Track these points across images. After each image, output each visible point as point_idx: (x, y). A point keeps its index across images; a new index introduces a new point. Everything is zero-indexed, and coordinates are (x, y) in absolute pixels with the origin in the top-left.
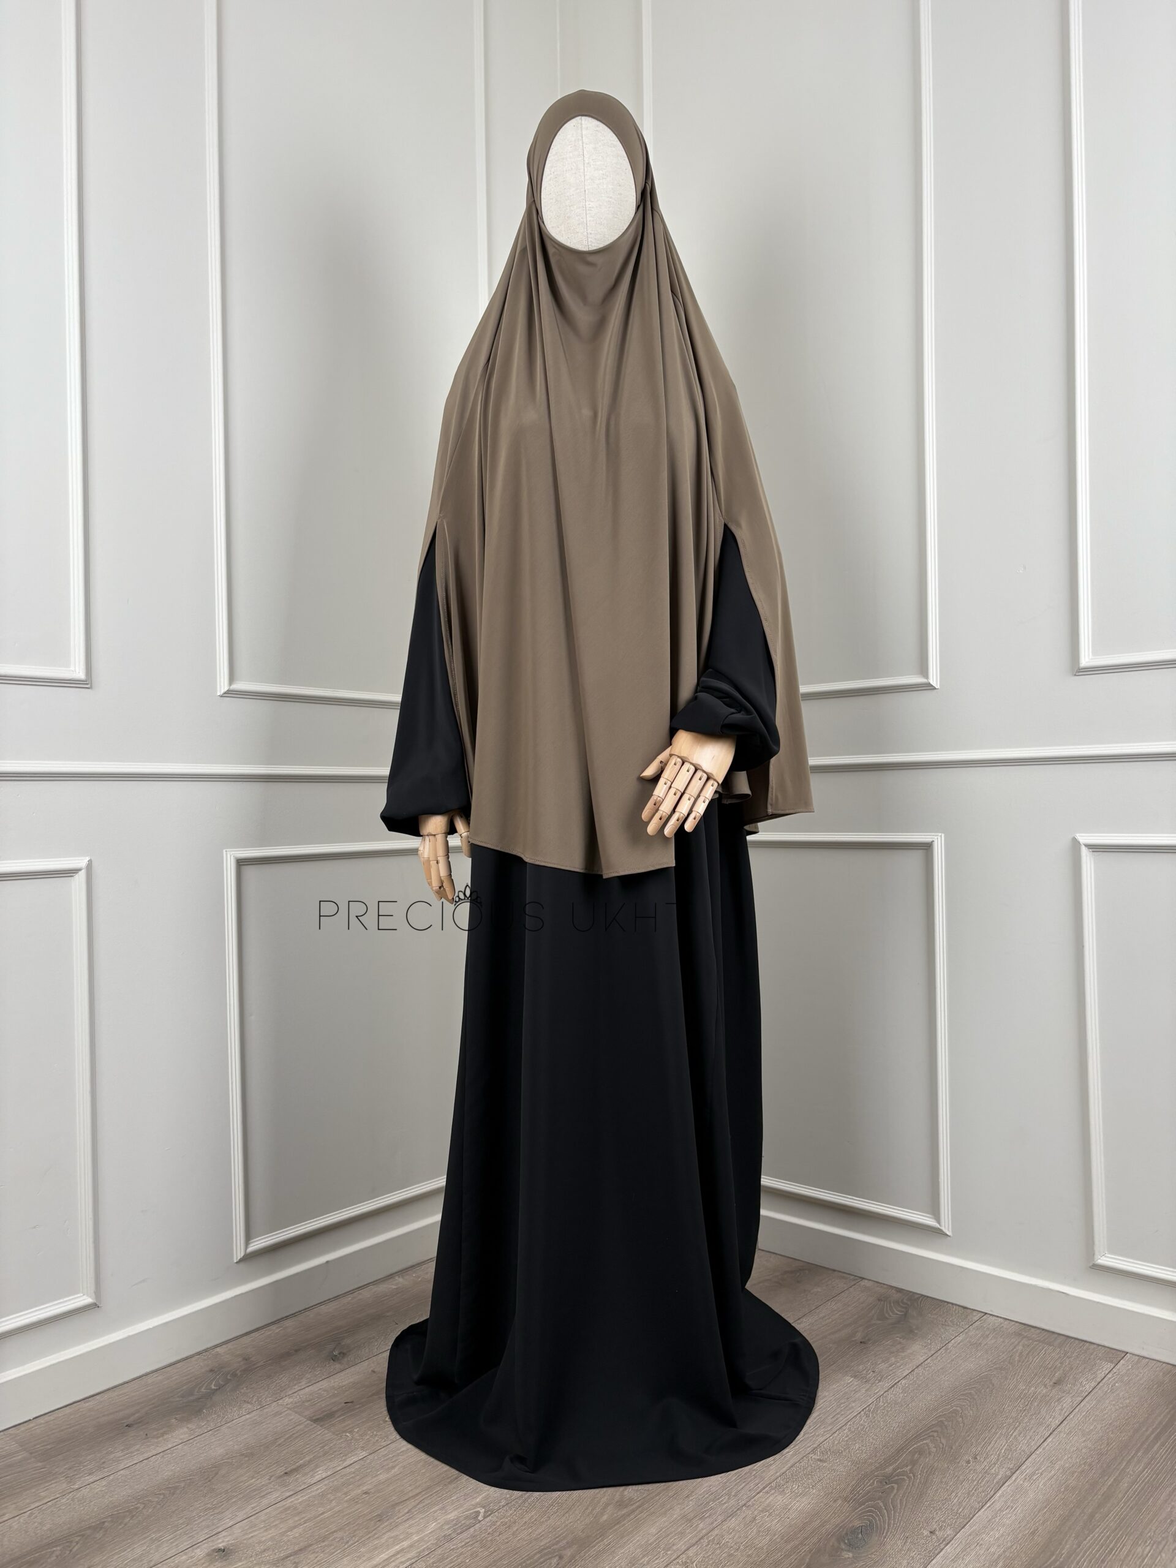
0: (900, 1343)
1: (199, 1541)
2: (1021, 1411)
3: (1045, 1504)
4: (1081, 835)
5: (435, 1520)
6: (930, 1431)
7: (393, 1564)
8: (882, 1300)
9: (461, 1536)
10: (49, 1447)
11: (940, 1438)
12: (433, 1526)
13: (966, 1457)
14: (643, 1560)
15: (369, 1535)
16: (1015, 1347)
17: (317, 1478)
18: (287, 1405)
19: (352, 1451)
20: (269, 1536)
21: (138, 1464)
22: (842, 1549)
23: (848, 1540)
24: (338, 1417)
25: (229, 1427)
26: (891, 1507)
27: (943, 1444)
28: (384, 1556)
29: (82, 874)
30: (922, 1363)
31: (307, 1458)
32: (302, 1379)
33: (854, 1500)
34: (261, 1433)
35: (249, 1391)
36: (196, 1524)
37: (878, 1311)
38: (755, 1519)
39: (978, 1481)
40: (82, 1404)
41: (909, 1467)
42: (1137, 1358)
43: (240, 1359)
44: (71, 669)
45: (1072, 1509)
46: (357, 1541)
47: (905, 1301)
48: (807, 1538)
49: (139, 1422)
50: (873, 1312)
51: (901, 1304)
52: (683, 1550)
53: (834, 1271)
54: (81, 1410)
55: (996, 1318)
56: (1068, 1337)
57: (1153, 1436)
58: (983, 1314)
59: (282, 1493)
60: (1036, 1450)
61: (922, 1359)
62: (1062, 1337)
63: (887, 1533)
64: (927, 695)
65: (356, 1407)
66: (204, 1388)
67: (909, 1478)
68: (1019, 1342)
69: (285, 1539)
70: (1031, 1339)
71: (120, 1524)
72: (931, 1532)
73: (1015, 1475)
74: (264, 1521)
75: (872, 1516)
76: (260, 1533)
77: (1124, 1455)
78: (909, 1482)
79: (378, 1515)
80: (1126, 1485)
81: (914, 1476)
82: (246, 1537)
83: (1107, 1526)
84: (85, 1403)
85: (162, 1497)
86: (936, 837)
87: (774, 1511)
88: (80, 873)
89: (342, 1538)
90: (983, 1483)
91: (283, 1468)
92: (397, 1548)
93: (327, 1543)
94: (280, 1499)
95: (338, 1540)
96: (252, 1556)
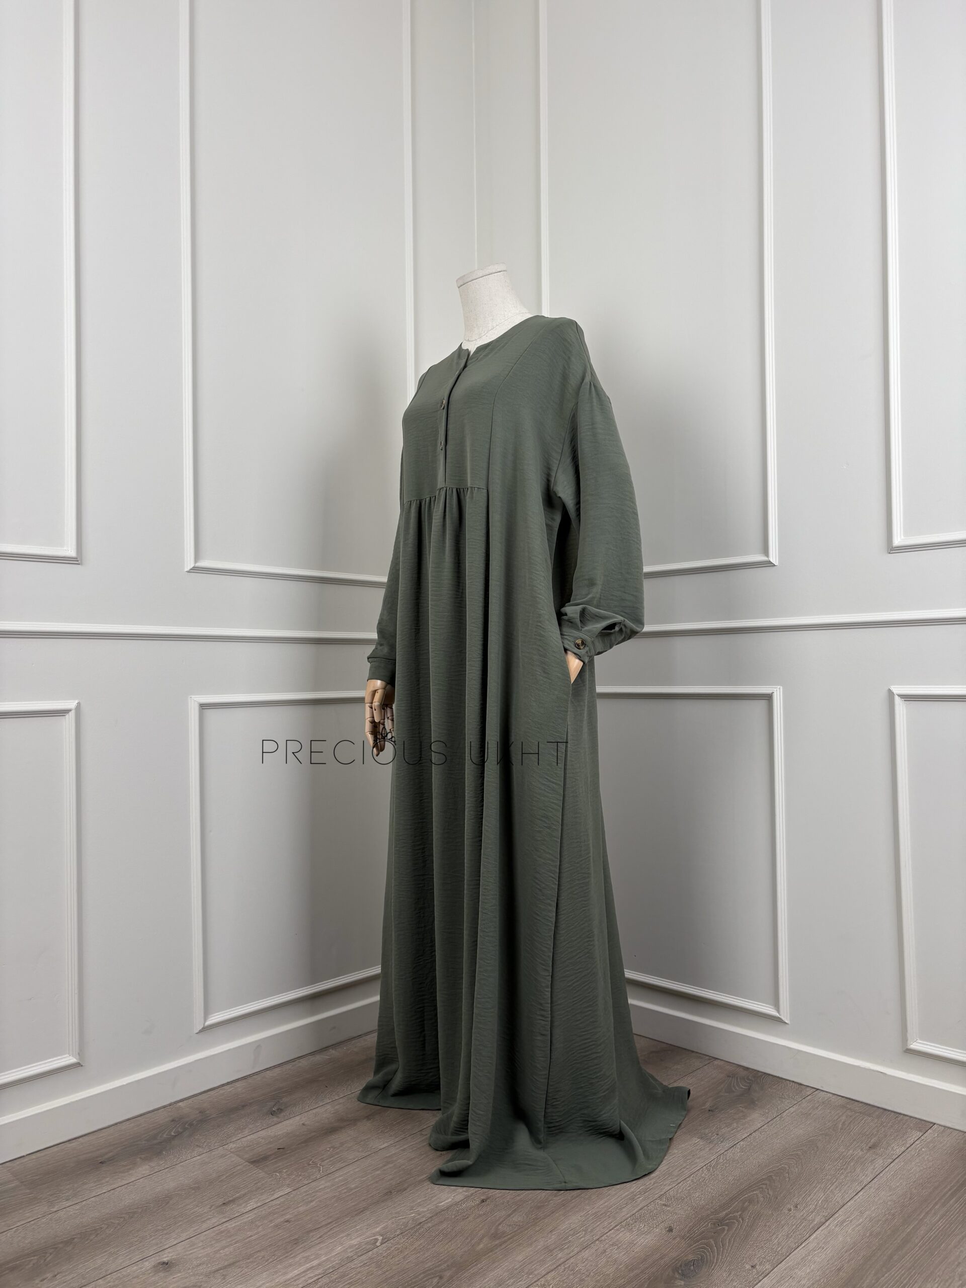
0: (742, 1111)
1: (149, 1255)
2: (839, 1170)
3: (852, 1246)
4: (894, 686)
5: (342, 1244)
6: (759, 1184)
7: (304, 1279)
8: (730, 1077)
9: (361, 1258)
10: (37, 1177)
11: (768, 1189)
12: (339, 1249)
13: (788, 1206)
14: (509, 1281)
15: (286, 1255)
16: (839, 1118)
17: (249, 1208)
18: (231, 1149)
19: (280, 1187)
20: (205, 1253)
21: (107, 1193)
22: (676, 1278)
23: (682, 1270)
24: (272, 1160)
25: (181, 1166)
26: (721, 1245)
27: (770, 1195)
28: (296, 1272)
29: (72, 715)
30: (759, 1129)
31: (242, 1192)
32: (245, 1129)
33: (690, 1239)
34: (208, 1171)
35: (201, 1137)
36: (147, 1242)
37: (726, 1085)
38: (605, 1251)
39: (797, 1226)
40: (68, 1145)
41: (739, 1213)
42: (943, 1128)
43: (197, 1112)
44: (65, 548)
45: (874, 1251)
46: (276, 1260)
47: (750, 1078)
48: (647, 1268)
49: (110, 1160)
50: (722, 1086)
51: (747, 1080)
52: (543, 1274)
53: (693, 1052)
54: (66, 1149)
55: (826, 1093)
56: (885, 1110)
57: (950, 1192)
58: (814, 1090)
59: (220, 1219)
60: (848, 1202)
61: (759, 1125)
62: (879, 1109)
63: (715, 1266)
64: (768, 571)
65: (288, 1152)
66: (166, 1134)
67: (737, 1221)
68: (843, 1114)
69: (218, 1255)
70: (852, 1112)
71: (87, 1240)
72: (752, 1266)
73: (829, 1222)
74: (202, 1241)
75: (704, 1252)
76: (199, 1251)
77: (924, 1207)
78: (738, 1225)
79: (296, 1239)
80: (922, 1232)
81: (743, 1220)
82: (187, 1253)
83: (903, 1266)
84: (70, 1143)
85: (122, 1220)
86: (775, 689)
87: (622, 1245)
88: (70, 713)
89: (263, 1257)
90: (801, 1227)
91: (222, 1200)
92: (308, 1265)
93: (251, 1260)
94: (216, 1224)
95: (260, 1258)
96: (189, 1269)
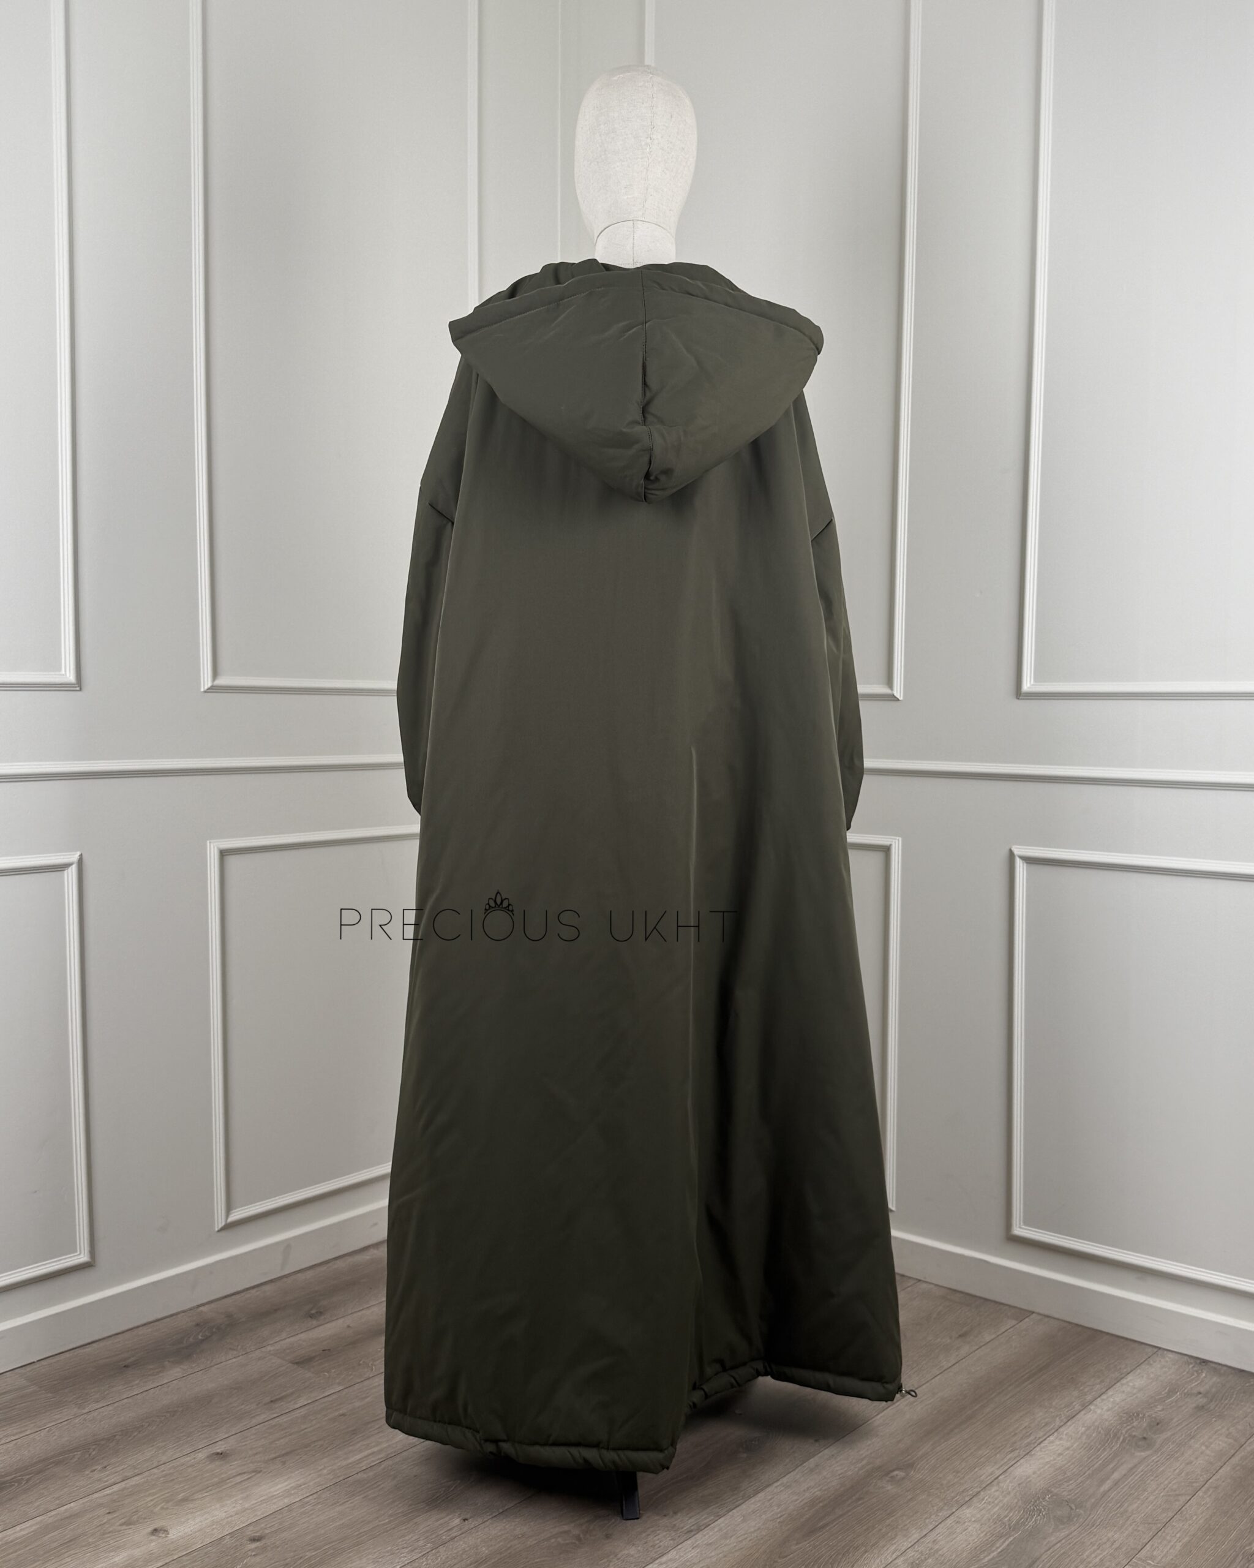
1: (201, 1447)
7: (365, 1462)
10: (55, 1382)
15: (345, 1443)
16: (936, 1308)
17: (298, 1405)
19: (329, 1385)
20: (260, 1444)
21: (139, 1396)
24: (317, 1361)
28: (358, 1457)
31: (289, 1391)
32: (282, 1332)
34: (247, 1372)
35: (233, 1341)
36: (195, 1437)
40: (77, 1351)
42: (1040, 1317)
43: (223, 1316)
44: (62, 675)
49: (135, 1364)
54: (78, 1355)
55: (928, 1284)
56: (987, 1300)
57: (1026, 1377)
58: (917, 1281)
59: (269, 1415)
62: (981, 1299)
64: (890, 705)
65: (333, 1353)
66: (192, 1338)
69: (273, 1446)
71: (130, 1436)
74: (255, 1434)
76: (252, 1442)
82: (240, 1444)
84: (81, 1350)
85: (163, 1418)
86: (894, 841)
88: (72, 867)
89: (322, 1446)
91: (268, 1398)
93: (308, 1449)
94: (267, 1419)
95: (318, 1446)
96: (245, 1458)
